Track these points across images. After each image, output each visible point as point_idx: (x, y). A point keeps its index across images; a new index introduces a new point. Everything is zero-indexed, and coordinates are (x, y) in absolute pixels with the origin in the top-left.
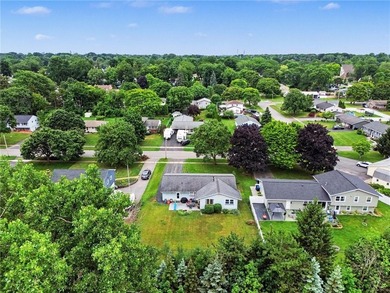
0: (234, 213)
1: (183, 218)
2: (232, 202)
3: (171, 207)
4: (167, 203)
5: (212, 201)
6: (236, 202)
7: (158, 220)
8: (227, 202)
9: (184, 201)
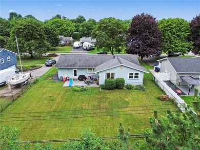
0: (140, 88)
1: (77, 94)
2: (137, 76)
3: (67, 84)
4: (63, 80)
5: (113, 74)
6: (141, 76)
7: (46, 96)
8: (131, 76)
9: (82, 78)
